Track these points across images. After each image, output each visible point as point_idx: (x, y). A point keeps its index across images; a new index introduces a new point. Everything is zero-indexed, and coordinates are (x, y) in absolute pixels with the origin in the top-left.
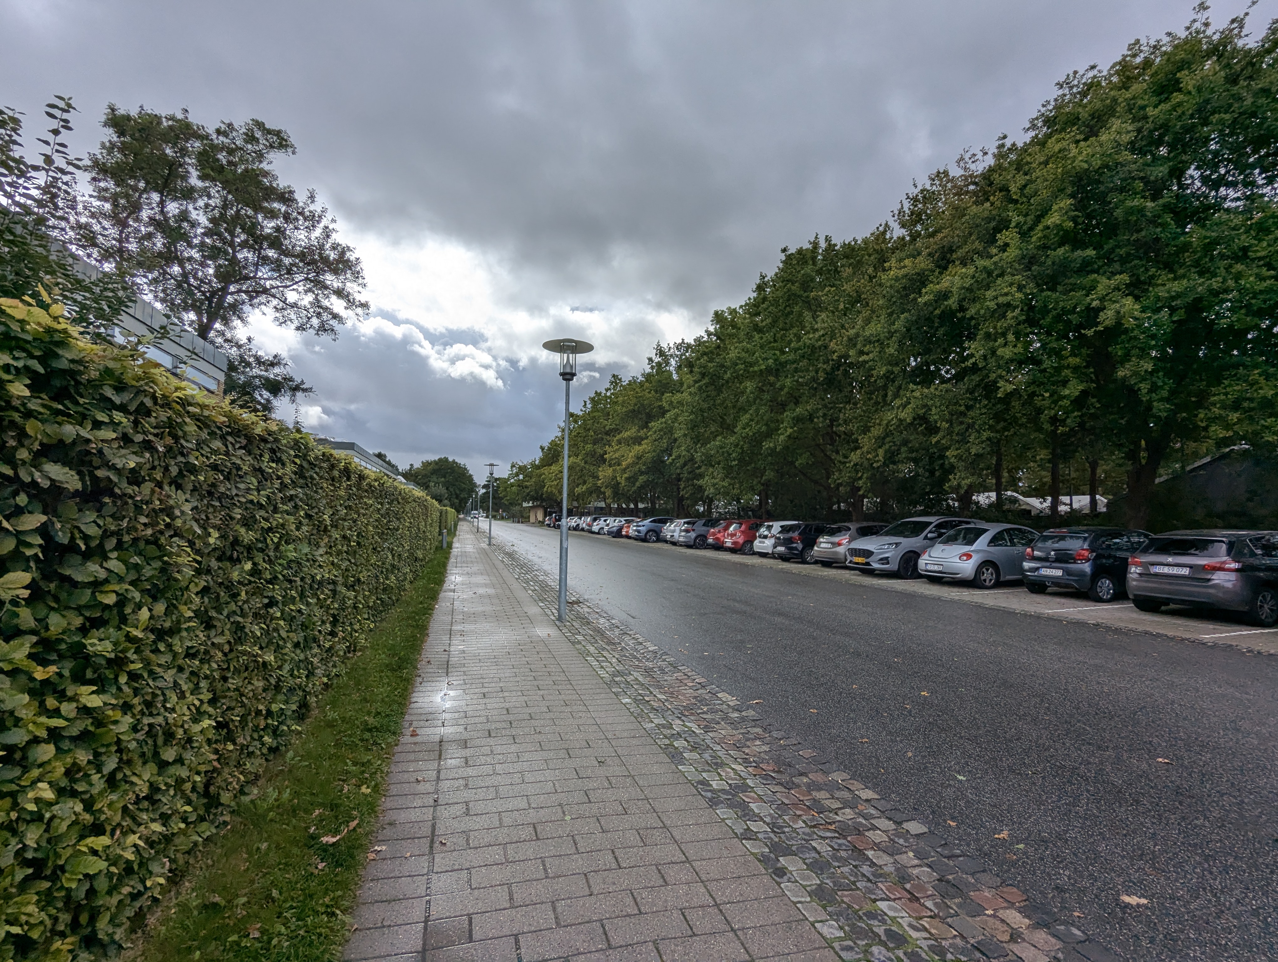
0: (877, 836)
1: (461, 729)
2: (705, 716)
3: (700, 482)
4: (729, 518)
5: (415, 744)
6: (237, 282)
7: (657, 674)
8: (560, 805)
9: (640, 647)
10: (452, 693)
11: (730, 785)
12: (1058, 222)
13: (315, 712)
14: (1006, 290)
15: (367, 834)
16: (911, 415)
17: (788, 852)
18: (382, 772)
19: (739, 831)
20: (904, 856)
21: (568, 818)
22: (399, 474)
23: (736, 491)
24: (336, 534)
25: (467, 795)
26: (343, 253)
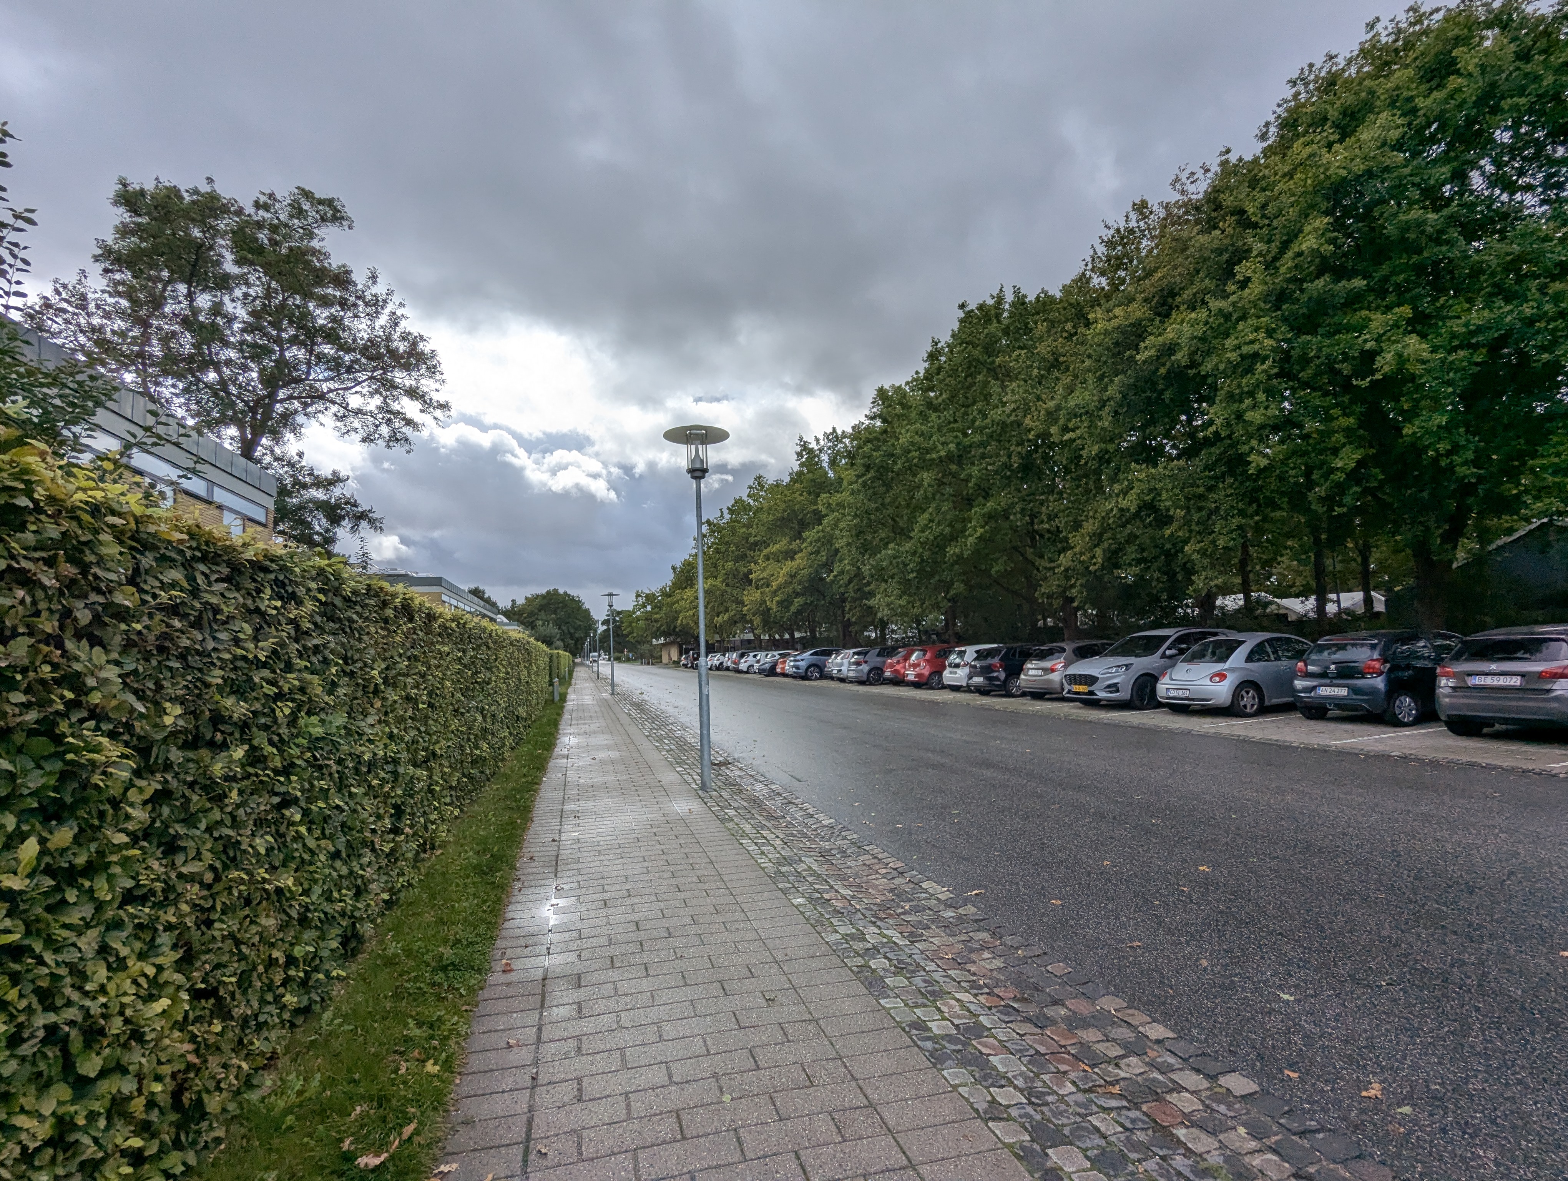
0: (1186, 1102)
1: (572, 957)
2: (908, 918)
3: (872, 602)
4: (908, 645)
5: (508, 984)
6: (285, 386)
7: (837, 860)
8: (715, 1076)
9: (811, 821)
10: (562, 902)
11: (957, 1027)
12: (1315, 246)
13: (371, 945)
14: (1251, 337)
15: (429, 1145)
16: (1135, 503)
17: (1059, 1139)
18: (459, 1034)
19: (982, 1106)
20: (1232, 1135)
21: (727, 1098)
22: (499, 612)
23: (917, 611)
24: (393, 696)
25: (580, 1065)
26: (414, 344)
